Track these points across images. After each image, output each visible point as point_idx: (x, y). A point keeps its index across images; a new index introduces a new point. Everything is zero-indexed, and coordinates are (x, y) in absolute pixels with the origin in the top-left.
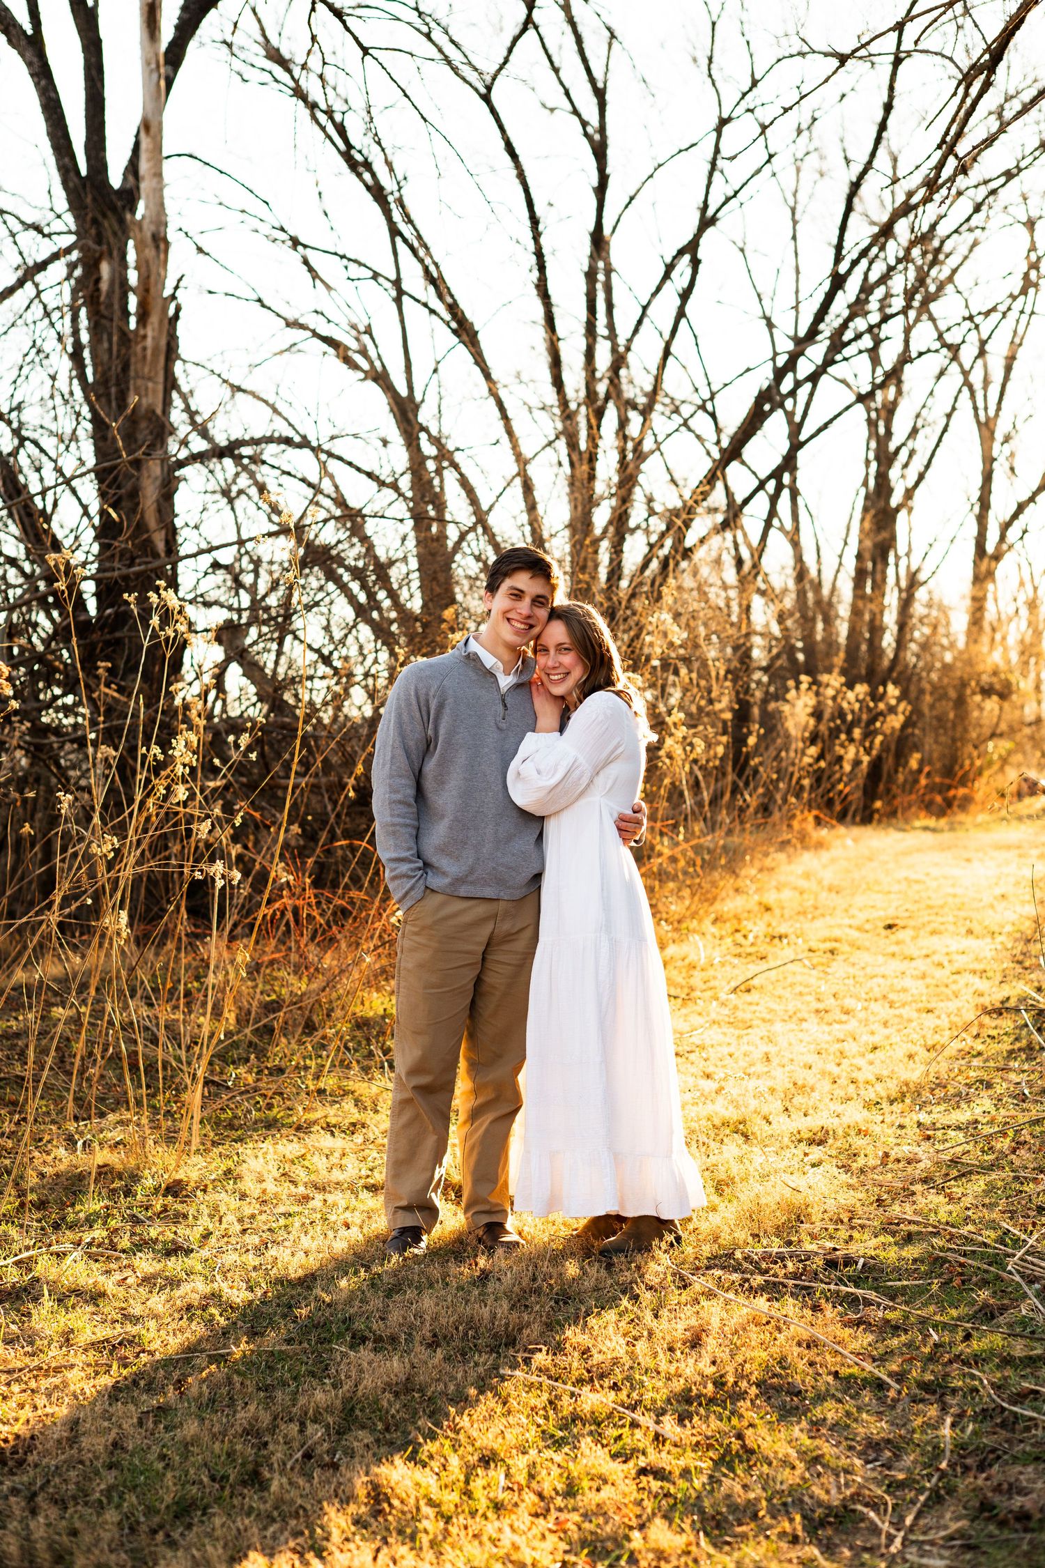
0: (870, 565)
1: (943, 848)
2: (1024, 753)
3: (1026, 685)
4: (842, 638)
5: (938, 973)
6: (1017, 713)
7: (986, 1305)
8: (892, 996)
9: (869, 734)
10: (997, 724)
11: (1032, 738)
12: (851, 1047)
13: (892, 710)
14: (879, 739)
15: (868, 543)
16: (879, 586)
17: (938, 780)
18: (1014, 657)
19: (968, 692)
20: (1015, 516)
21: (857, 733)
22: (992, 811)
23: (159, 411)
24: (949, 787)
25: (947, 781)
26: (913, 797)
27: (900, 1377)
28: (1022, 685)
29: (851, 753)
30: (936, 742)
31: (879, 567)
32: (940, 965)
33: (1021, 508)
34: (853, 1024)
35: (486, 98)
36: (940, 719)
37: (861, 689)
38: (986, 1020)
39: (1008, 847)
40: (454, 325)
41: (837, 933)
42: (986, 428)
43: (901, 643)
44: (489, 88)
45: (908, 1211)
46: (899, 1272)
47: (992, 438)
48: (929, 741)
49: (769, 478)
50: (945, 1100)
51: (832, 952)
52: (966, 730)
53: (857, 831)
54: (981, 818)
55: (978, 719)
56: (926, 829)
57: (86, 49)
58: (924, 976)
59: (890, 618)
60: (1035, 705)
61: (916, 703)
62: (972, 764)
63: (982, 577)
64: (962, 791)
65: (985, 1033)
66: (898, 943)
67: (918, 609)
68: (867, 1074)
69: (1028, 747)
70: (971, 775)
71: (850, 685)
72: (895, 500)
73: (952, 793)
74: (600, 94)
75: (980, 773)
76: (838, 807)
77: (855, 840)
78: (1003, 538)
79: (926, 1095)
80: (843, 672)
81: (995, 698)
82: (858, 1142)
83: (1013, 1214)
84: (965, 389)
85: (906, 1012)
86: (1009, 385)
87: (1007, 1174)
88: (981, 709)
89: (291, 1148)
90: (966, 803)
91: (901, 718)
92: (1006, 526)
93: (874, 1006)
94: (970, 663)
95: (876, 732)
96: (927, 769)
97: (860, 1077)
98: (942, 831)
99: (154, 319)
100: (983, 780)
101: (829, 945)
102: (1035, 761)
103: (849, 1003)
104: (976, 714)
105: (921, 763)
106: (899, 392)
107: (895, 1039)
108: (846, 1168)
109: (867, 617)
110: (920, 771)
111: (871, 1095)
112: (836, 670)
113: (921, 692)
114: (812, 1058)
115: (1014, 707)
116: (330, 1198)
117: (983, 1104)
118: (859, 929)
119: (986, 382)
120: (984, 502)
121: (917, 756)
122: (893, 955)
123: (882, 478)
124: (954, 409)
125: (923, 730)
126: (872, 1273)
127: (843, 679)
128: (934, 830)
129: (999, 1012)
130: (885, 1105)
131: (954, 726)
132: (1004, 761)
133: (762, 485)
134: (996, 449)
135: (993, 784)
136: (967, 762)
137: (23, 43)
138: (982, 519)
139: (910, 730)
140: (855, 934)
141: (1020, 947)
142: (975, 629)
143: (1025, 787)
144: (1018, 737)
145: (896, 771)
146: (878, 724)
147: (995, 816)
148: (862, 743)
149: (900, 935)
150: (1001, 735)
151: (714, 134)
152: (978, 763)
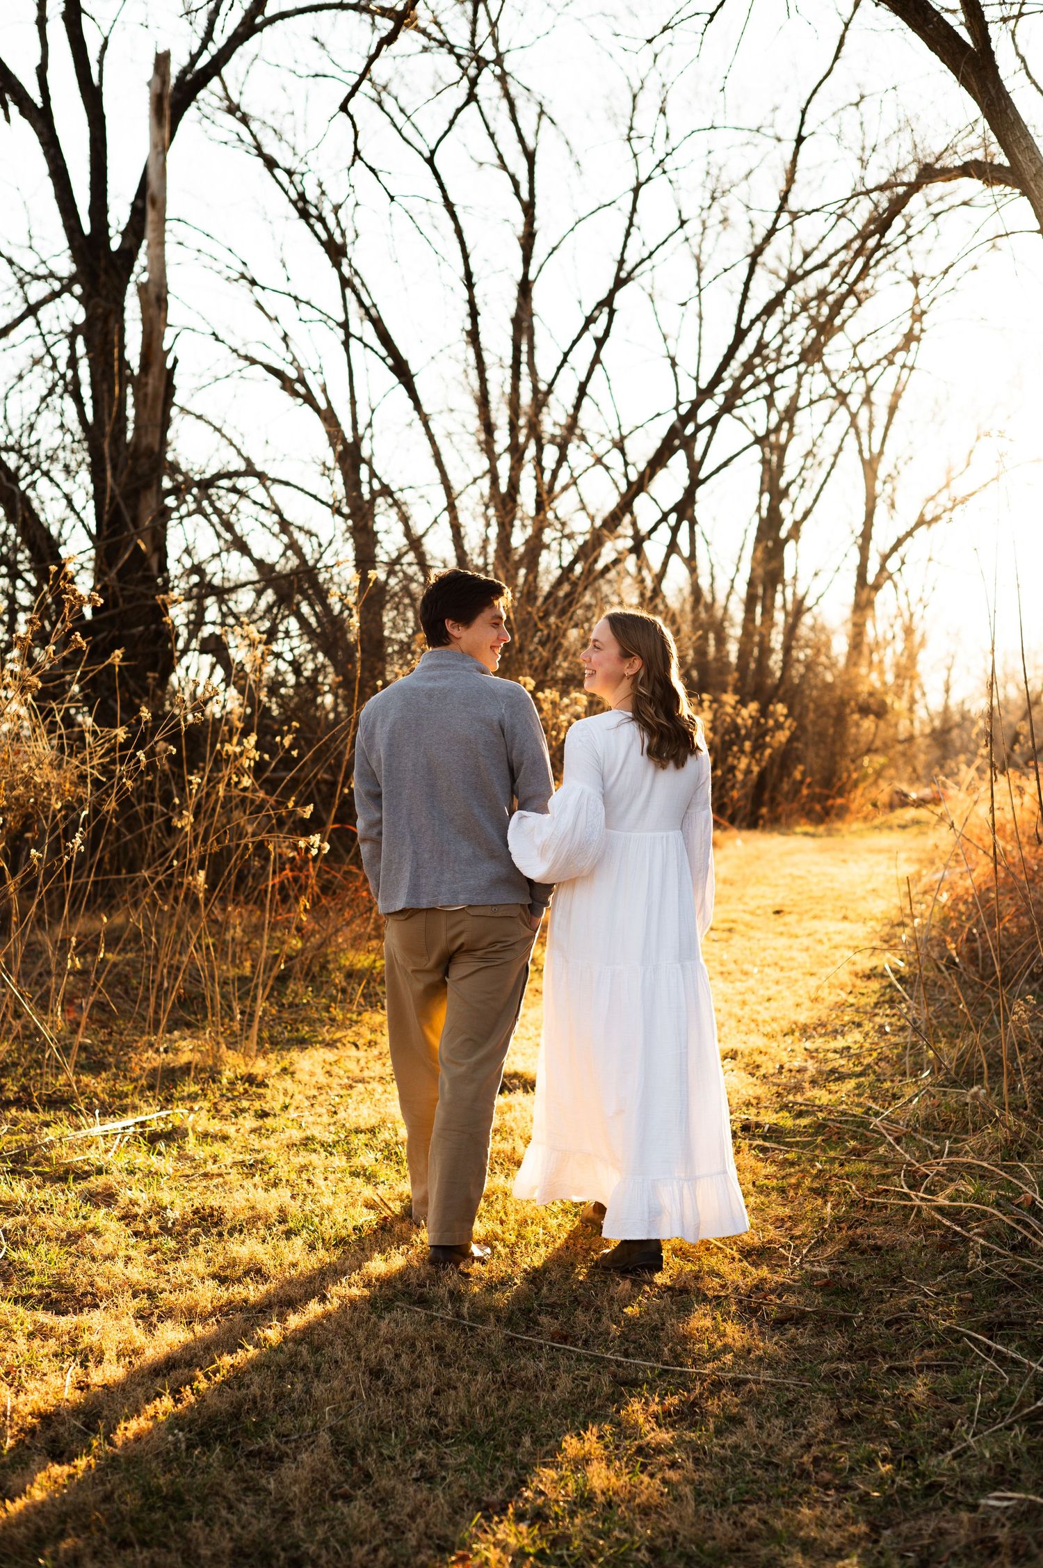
0: (760, 591)
1: (823, 850)
2: (897, 768)
3: (900, 705)
4: (733, 658)
5: (819, 948)
6: (891, 731)
7: (854, 1149)
8: (782, 963)
9: (759, 747)
10: (873, 742)
11: (904, 754)
12: (750, 998)
13: (779, 726)
14: (768, 752)
15: (760, 571)
16: (768, 612)
17: (817, 790)
18: (890, 678)
19: (848, 711)
20: (894, 549)
21: (748, 745)
22: (865, 819)
23: (157, 448)
24: (828, 797)
25: (826, 792)
26: (795, 805)
27: (797, 1186)
28: (897, 705)
29: (743, 763)
30: (817, 755)
31: (769, 593)
32: (820, 942)
33: (899, 542)
34: (751, 982)
35: (430, 161)
36: (822, 735)
37: (753, 706)
38: (858, 982)
39: (880, 851)
40: (390, 361)
41: (733, 916)
42: (870, 466)
43: (787, 662)
44: (433, 152)
45: (799, 1099)
46: (794, 1133)
47: (875, 477)
48: (811, 754)
49: (672, 510)
50: (825, 1034)
51: (730, 930)
52: (844, 746)
53: (746, 834)
54: (856, 826)
55: (856, 735)
56: (806, 834)
57: (91, 124)
58: (807, 949)
59: (777, 639)
60: (907, 722)
61: (799, 719)
62: (849, 776)
63: (862, 606)
64: (839, 801)
65: (856, 990)
66: (785, 924)
67: (803, 630)
68: (766, 1015)
69: (901, 762)
70: (848, 787)
71: (743, 703)
72: (783, 534)
73: (830, 802)
74: (530, 156)
75: (856, 785)
76: (729, 812)
77: (745, 841)
78: (883, 568)
79: (810, 1031)
80: (736, 691)
81: (872, 717)
82: (759, 1059)
83: (875, 1099)
84: (852, 431)
85: (794, 974)
86: (892, 428)
87: (872, 1077)
88: (858, 725)
89: (330, 1055)
90: (842, 812)
91: (787, 733)
92: (886, 558)
93: (767, 970)
94: (850, 683)
95: (764, 746)
96: (808, 780)
97: (760, 1018)
98: (820, 836)
99: (155, 370)
100: (859, 791)
101: (727, 925)
102: (906, 776)
103: (747, 967)
104: (853, 730)
105: (804, 774)
106: (791, 434)
107: (786, 993)
108: (753, 1075)
109: (757, 639)
110: (802, 782)
111: (768, 1029)
112: (730, 689)
113: (806, 708)
114: (721, 1005)
115: (889, 725)
116: (370, 1087)
117: (853, 1038)
118: (752, 913)
119: (871, 426)
120: (866, 536)
121: (801, 768)
122: (782, 934)
123: (774, 510)
124: (840, 449)
125: (806, 744)
126: (775, 1133)
127: (737, 698)
128: (813, 836)
129: (869, 977)
130: (780, 1037)
131: (834, 742)
132: (879, 774)
133: (665, 517)
134: (878, 486)
135: (868, 796)
136: (845, 775)
137: (35, 115)
138: (864, 550)
139: (795, 744)
140: (748, 917)
141: (887, 929)
142: (855, 654)
143: (896, 798)
144: (891, 753)
145: (781, 780)
146: (768, 739)
147: (868, 825)
148: (753, 753)
149: (788, 918)
150: (876, 751)
151: (631, 195)
152: (855, 776)
